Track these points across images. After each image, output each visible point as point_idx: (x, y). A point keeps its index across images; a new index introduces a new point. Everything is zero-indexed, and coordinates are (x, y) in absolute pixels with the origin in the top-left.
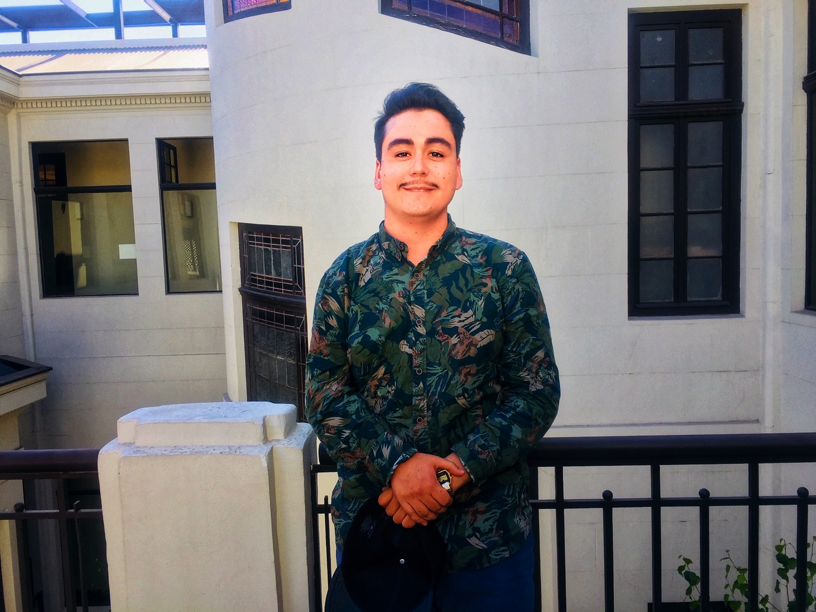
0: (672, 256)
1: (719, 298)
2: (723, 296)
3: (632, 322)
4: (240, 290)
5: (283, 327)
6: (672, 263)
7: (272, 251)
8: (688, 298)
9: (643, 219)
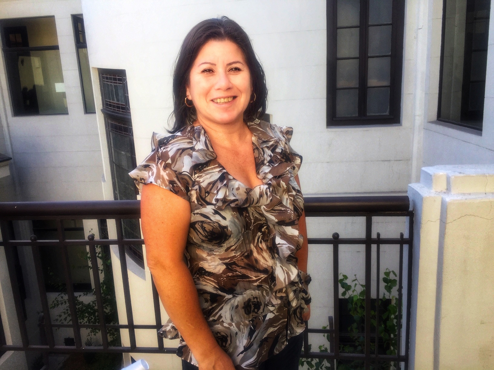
0: (357, 86)
1: (387, 113)
2: (390, 112)
3: (329, 130)
4: (102, 110)
5: (122, 133)
6: (357, 91)
7: (114, 86)
8: (367, 114)
9: (339, 62)
